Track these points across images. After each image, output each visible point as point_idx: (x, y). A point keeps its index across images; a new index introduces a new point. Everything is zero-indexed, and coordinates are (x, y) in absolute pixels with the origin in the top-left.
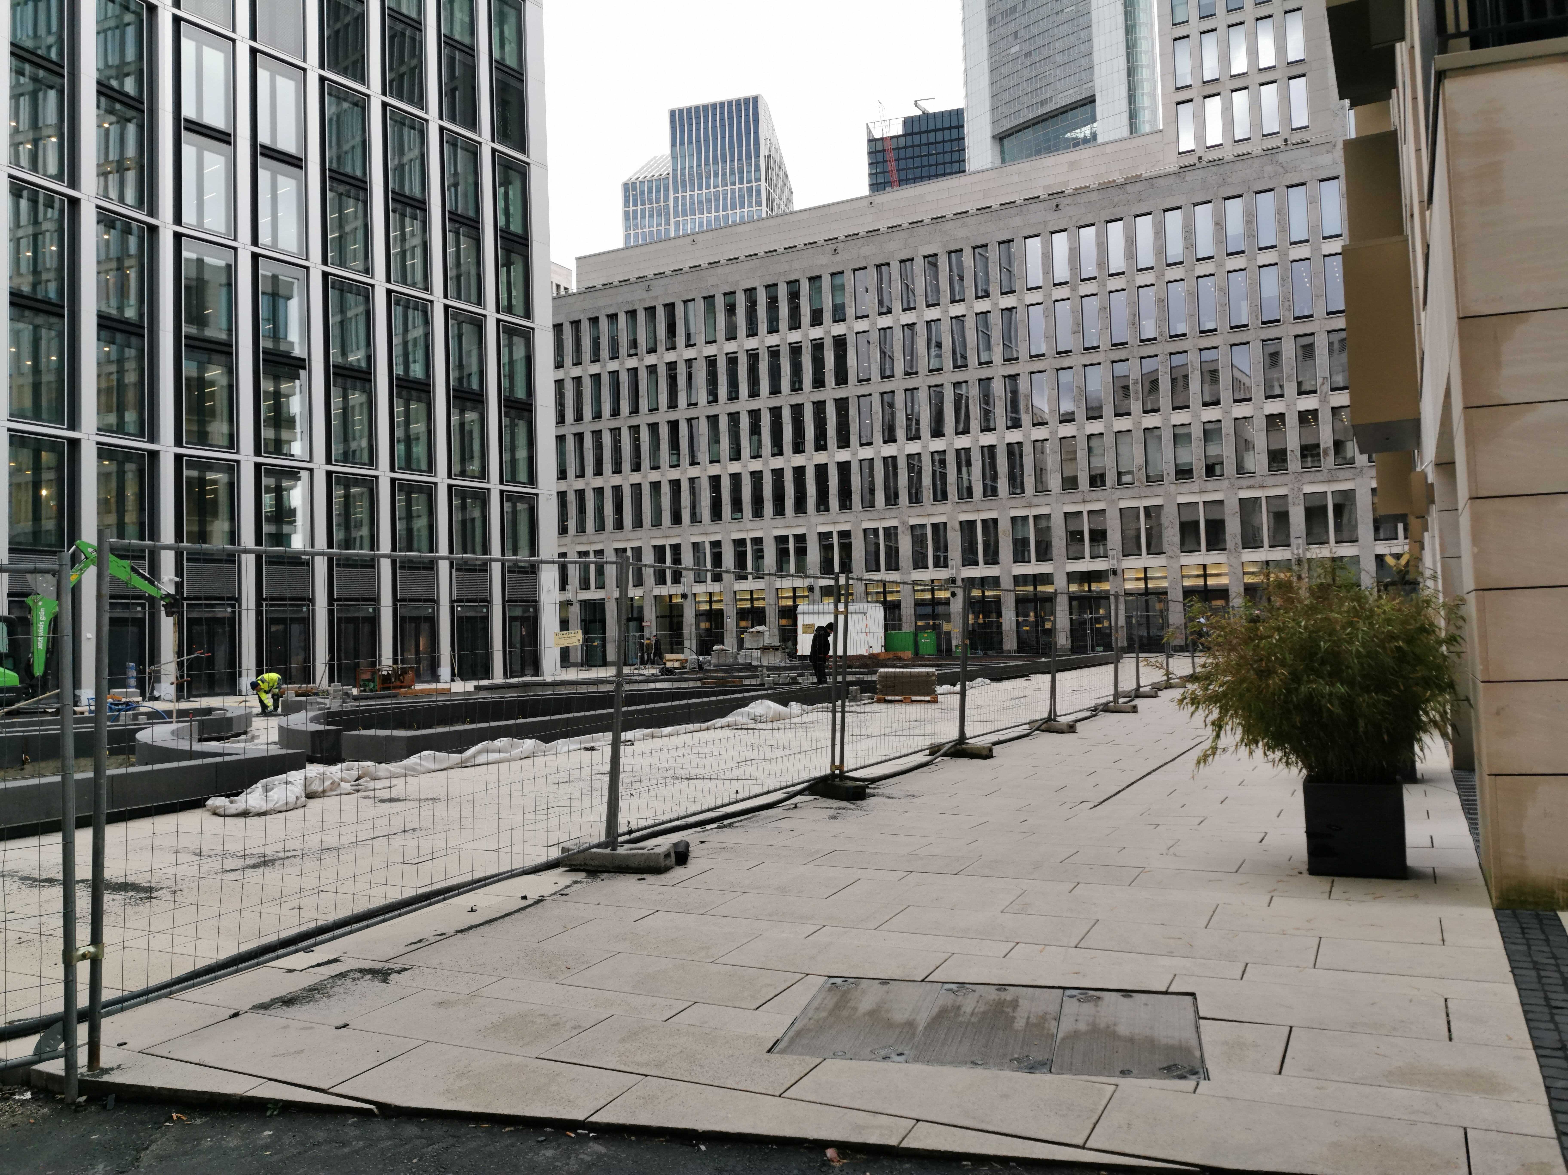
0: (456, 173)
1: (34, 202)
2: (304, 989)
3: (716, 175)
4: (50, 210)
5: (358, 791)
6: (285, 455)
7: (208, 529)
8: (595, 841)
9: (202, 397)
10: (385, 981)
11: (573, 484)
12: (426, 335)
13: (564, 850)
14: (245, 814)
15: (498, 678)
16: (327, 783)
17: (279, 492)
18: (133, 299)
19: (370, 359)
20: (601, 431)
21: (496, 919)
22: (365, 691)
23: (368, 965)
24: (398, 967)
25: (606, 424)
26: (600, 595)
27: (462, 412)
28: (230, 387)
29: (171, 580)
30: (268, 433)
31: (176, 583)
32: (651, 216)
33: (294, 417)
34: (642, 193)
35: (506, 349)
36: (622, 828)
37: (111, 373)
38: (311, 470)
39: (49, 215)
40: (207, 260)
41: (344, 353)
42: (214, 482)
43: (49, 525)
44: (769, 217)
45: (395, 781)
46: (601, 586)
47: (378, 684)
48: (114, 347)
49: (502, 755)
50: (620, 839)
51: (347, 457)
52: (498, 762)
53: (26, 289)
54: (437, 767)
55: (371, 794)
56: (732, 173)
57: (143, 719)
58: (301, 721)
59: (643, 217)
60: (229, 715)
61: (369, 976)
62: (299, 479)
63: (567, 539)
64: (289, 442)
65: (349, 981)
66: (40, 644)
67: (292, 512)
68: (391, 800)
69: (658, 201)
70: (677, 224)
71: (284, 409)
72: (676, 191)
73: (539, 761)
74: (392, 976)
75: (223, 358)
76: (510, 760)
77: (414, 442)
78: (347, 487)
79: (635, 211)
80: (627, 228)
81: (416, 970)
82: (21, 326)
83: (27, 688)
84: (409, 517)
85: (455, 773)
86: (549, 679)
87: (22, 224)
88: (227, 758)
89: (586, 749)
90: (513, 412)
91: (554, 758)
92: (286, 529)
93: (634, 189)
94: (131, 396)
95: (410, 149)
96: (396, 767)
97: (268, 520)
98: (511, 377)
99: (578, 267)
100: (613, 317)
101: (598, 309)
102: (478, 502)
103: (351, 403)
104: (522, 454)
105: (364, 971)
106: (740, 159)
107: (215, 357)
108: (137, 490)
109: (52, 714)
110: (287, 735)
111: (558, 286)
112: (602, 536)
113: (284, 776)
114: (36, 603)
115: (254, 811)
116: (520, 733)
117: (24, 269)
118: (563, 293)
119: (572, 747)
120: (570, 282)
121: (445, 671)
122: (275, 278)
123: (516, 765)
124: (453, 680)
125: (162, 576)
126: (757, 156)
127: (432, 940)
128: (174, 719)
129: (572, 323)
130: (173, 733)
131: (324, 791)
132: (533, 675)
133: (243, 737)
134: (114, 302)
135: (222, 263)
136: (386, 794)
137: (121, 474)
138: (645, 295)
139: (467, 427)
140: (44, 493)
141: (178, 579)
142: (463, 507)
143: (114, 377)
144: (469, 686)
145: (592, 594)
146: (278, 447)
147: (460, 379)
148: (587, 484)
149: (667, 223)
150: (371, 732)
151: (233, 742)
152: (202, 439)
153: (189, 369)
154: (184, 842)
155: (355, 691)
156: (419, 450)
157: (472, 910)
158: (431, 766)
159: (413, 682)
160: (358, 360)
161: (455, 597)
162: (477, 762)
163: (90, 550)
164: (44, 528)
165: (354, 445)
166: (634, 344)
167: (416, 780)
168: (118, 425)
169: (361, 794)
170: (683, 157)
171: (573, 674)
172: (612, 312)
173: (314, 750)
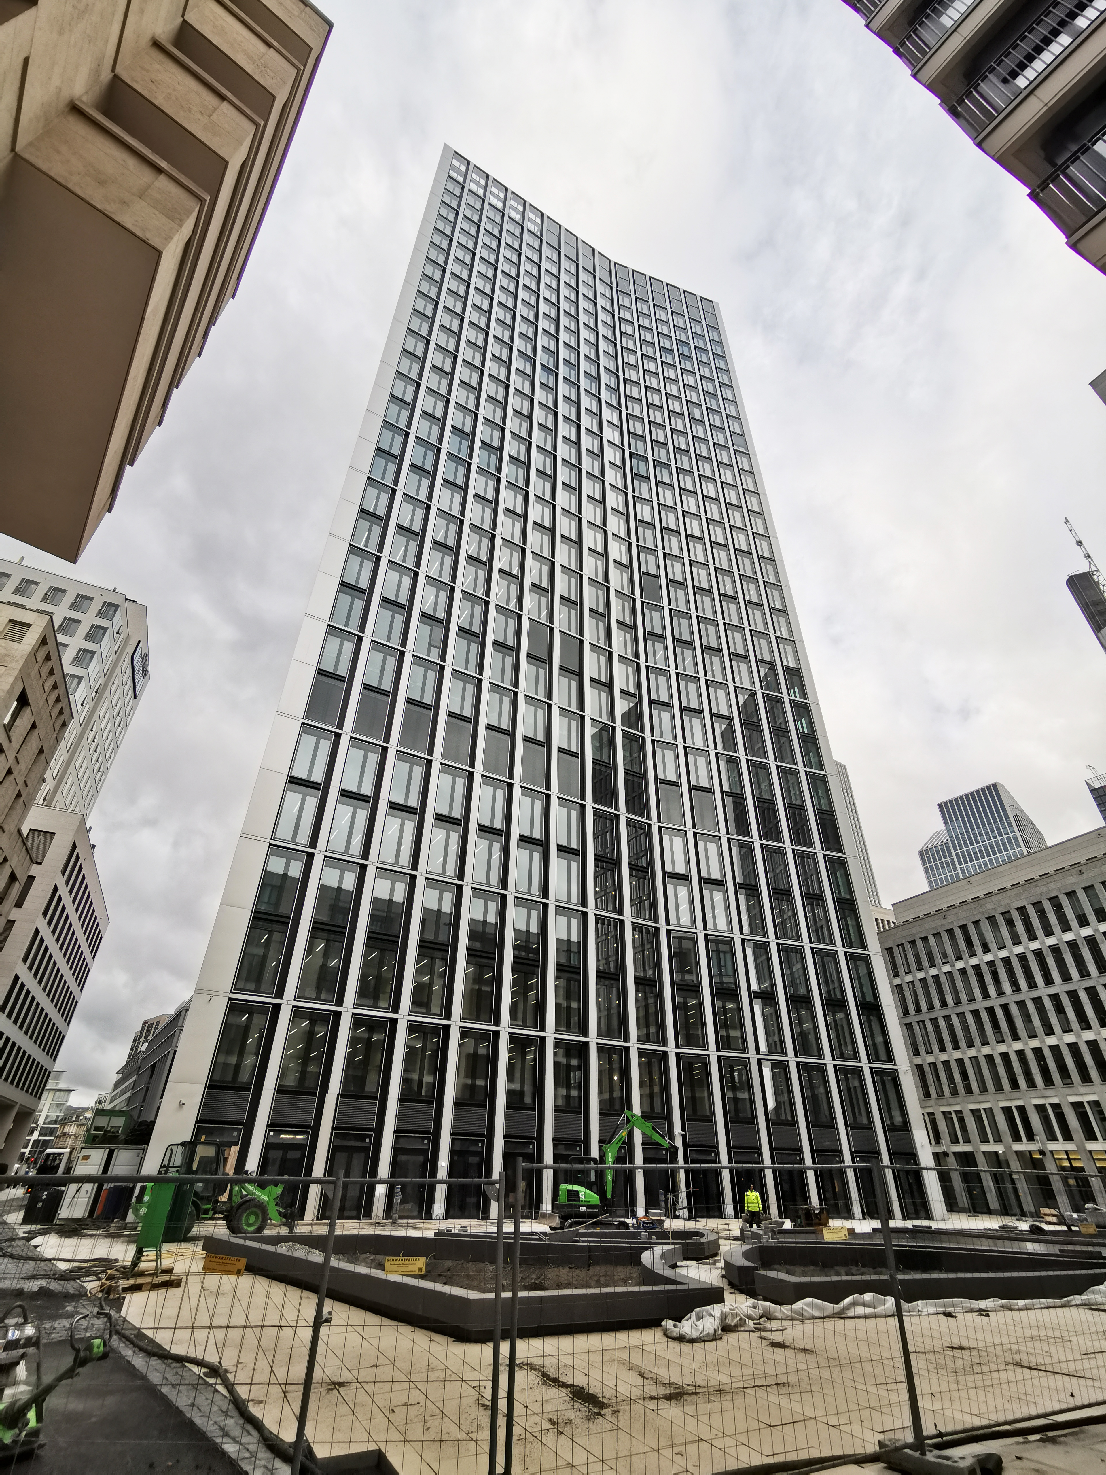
3: (981, 835)
5: (759, 1330)
12: (803, 967)
13: (881, 1443)
14: (679, 1339)
16: (739, 1317)
25: (939, 1013)
27: (833, 1014)
30: (722, 1034)
32: (943, 867)
34: (933, 855)
35: (855, 970)
39: (610, 930)
42: (697, 1068)
43: (616, 1096)
44: (1029, 854)
45: (785, 1325)
46: (967, 1140)
47: (803, 1220)
48: (643, 993)
49: (869, 1310)
50: (930, 1442)
52: (865, 1317)
54: (818, 1315)
55: (767, 1334)
56: (992, 831)
57: (656, 1238)
59: (938, 869)
63: (932, 1102)
66: (609, 1177)
68: (778, 1345)
69: (945, 857)
70: (962, 870)
72: (955, 850)
75: (694, 993)
76: (875, 1316)
77: (807, 1036)
79: (931, 867)
80: (928, 878)
83: (604, 1206)
85: (830, 1324)
86: (938, 1226)
89: (944, 1314)
90: (866, 1011)
93: (927, 853)
94: (652, 1019)
96: (785, 1309)
98: (861, 988)
100: (925, 939)
101: (914, 935)
102: (856, 1076)
104: (879, 1039)
106: (995, 822)
112: (958, 1099)
115: (688, 1336)
119: (933, 1310)
123: (880, 1322)
126: (1007, 817)
128: (670, 1241)
129: (898, 946)
130: (663, 1255)
134: (641, 970)
136: (777, 1337)
137: (650, 1066)
138: (943, 922)
139: (839, 1023)
140: (614, 1077)
141: (683, 1133)
142: (846, 1080)
149: (955, 870)
152: (688, 1043)
153: (679, 1002)
156: (811, 1041)
158: (813, 1313)
161: (853, 1149)
166: (945, 955)
167: (800, 1326)
168: (647, 1036)
169: (761, 1334)
170: (954, 828)
172: (924, 935)
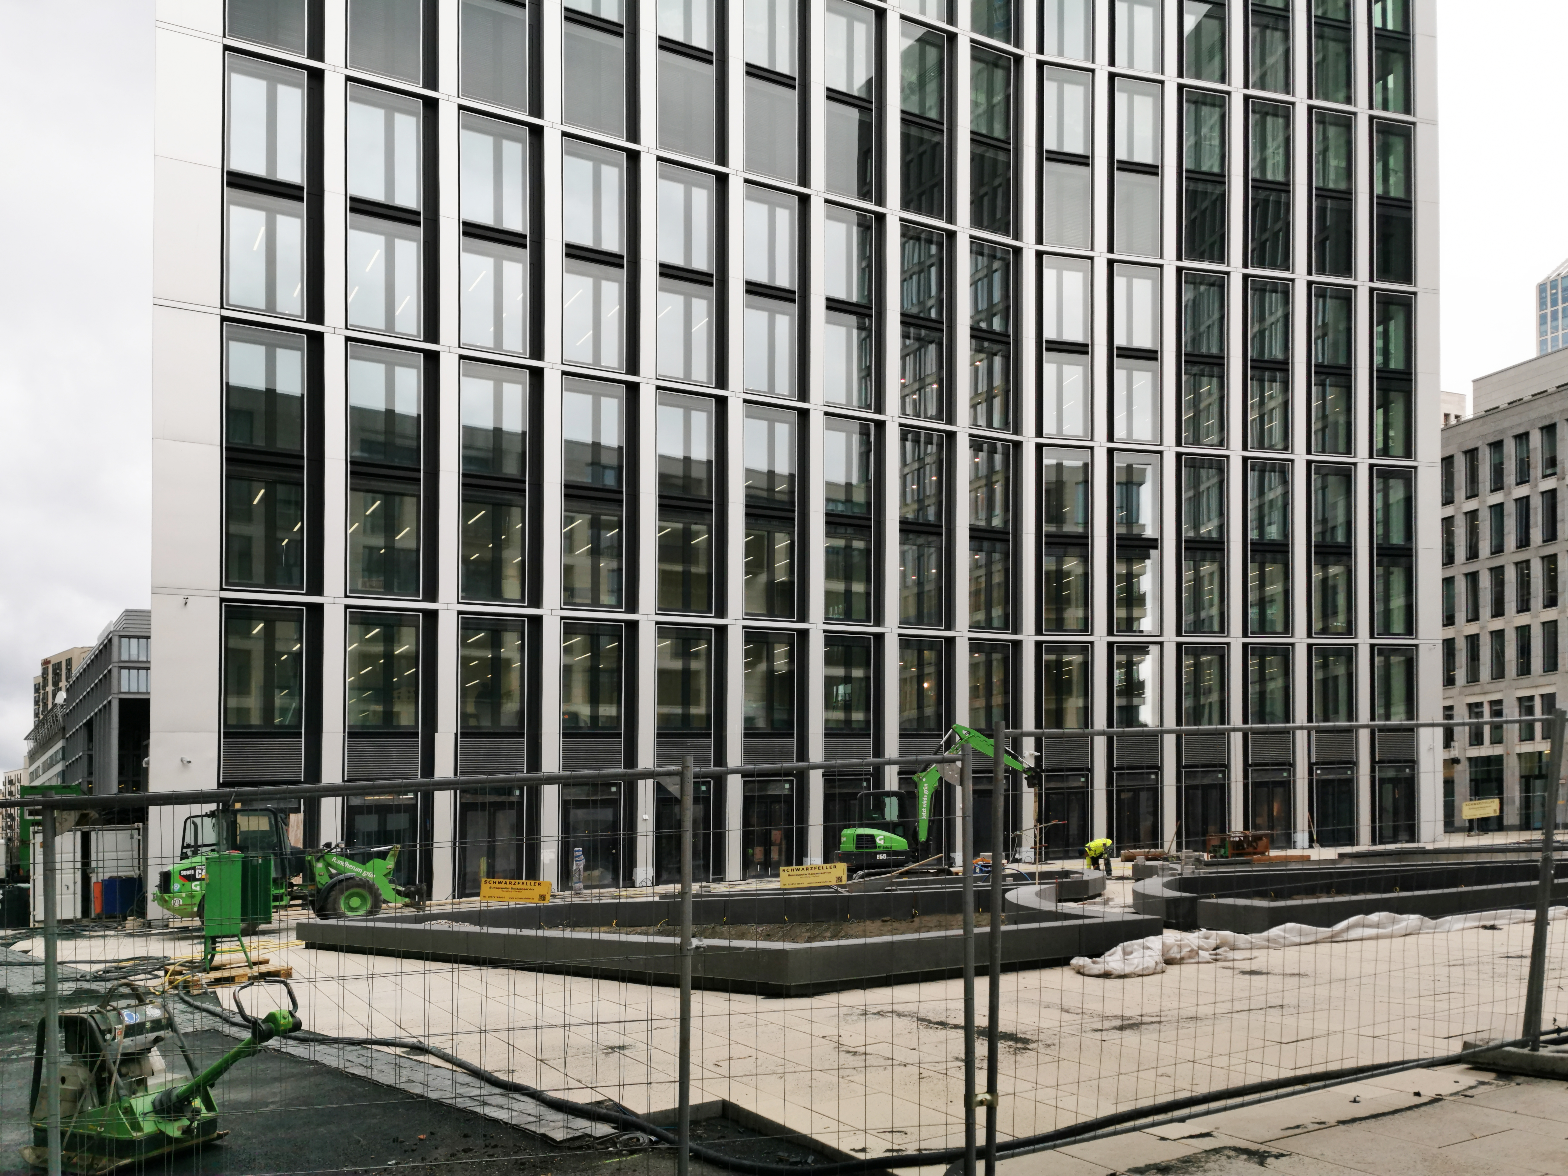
0: (1324, 324)
1: (916, 441)
2: (1178, 1160)
4: (929, 446)
5: (1217, 960)
6: (1135, 631)
7: (1064, 706)
8: (1510, 1038)
9: (1061, 587)
10: (1262, 1164)
11: (1464, 628)
12: (1285, 494)
13: (1466, 1045)
14: (1106, 975)
15: (1364, 844)
16: (1186, 950)
17: (1130, 667)
18: (998, 510)
19: (1222, 528)
20: (1502, 567)
21: (1384, 1114)
22: (1215, 857)
23: (1243, 1144)
24: (1275, 1151)
25: (1510, 557)
26: (1498, 750)
27: (1324, 567)
28: (1086, 575)
29: (1031, 755)
30: (1120, 613)
31: (1036, 757)
33: (1144, 594)
34: (1564, 290)
35: (1380, 495)
36: (1546, 1025)
37: (980, 576)
38: (1161, 644)
39: (929, 451)
40: (1066, 463)
41: (1196, 527)
42: (1069, 663)
43: (929, 711)
45: (1255, 953)
46: (1497, 739)
47: (1229, 850)
48: (984, 554)
49: (1381, 931)
50: (1542, 1038)
51: (1198, 627)
52: (1377, 937)
53: (910, 516)
54: (1303, 940)
55: (1230, 964)
57: (1009, 880)
58: (1154, 886)
59: (1565, 317)
60: (1085, 878)
61: (1245, 1157)
62: (1147, 653)
63: (1454, 691)
64: (1139, 619)
65: (1223, 1158)
66: (924, 813)
67: (1141, 685)
68: (1252, 973)
71: (1135, 589)
73: (1425, 939)
74: (1270, 1160)
75: (1077, 550)
76: (1391, 936)
77: (1268, 605)
78: (1197, 656)
79: (1554, 311)
81: (1295, 1158)
82: (906, 547)
83: (914, 852)
84: (1262, 679)
85: (1325, 948)
86: (1429, 847)
87: (908, 462)
88: (1087, 921)
89: (1485, 927)
90: (1386, 560)
91: (1444, 935)
92: (1136, 701)
93: (1554, 288)
94: (996, 594)
95: (1271, 314)
96: (1255, 938)
97: (1120, 694)
98: (1386, 522)
99: (1475, 390)
100: (1522, 437)
102: (1343, 659)
103: (1202, 574)
104: (1398, 602)
105: (1239, 1151)
107: (1071, 550)
108: (1001, 676)
109: (933, 874)
110: (1142, 901)
111: (1447, 416)
112: (1501, 684)
113: (1141, 941)
114: (921, 780)
115: (1116, 973)
116: (1400, 907)
117: (909, 500)
118: (1453, 421)
119: (1469, 924)
120: (1463, 408)
121: (1301, 837)
122: (1129, 467)
123: (1398, 942)
124: (1311, 847)
125: (1024, 751)
127: (1311, 1127)
128: (1037, 881)
129: (1466, 453)
130: (1037, 894)
131: (1182, 959)
132: (1407, 842)
133: (1098, 900)
134: (983, 515)
135: (1079, 463)
136: (1246, 966)
137: (989, 664)
140: (926, 685)
141: (1038, 754)
142: (1325, 666)
143: (983, 579)
144: (1329, 853)
145: (1486, 750)
146: (1129, 625)
147: (1323, 533)
148: (1482, 628)
150: (1230, 901)
151: (1090, 904)
152: (1059, 625)
153: (1048, 564)
154: (1047, 997)
155: (1206, 857)
156: (1275, 612)
157: (1355, 1101)
158: (1297, 940)
159: (1267, 849)
160: (1209, 531)
161: (1314, 760)
162: (1350, 937)
163: (964, 732)
164: (926, 715)
165: (1203, 615)
166: (1552, 462)
167: (1279, 953)
168: (986, 620)
169: (1219, 964)
171: (1458, 841)
172: (1521, 430)
173: (1168, 915)
